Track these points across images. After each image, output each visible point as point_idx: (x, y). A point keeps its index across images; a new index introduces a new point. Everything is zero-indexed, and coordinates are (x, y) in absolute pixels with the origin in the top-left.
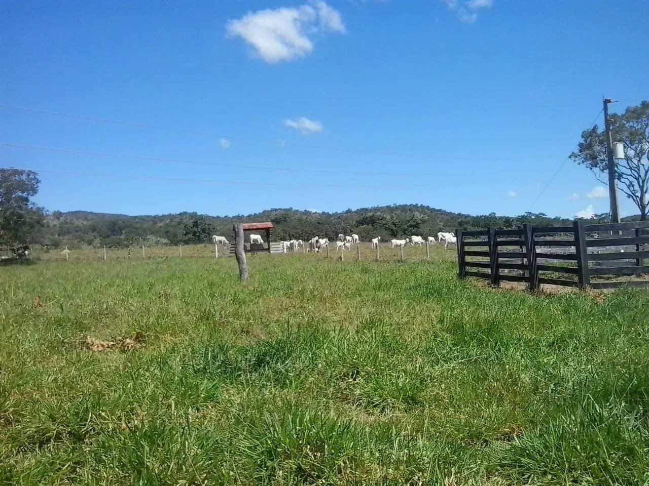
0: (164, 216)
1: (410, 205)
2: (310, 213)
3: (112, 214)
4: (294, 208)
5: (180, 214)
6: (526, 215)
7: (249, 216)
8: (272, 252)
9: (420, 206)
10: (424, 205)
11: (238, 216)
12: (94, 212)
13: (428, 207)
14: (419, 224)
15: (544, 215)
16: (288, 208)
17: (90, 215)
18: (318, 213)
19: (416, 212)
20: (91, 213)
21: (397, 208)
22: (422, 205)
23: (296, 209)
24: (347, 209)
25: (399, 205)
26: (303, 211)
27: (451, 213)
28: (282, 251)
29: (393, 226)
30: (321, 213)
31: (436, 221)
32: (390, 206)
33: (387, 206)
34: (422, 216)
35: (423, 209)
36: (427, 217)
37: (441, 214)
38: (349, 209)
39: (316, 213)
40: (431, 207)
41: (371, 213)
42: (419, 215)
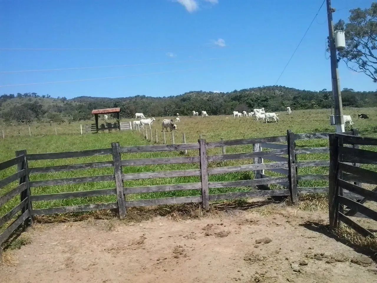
0: (126, 98)
1: (273, 86)
2: (212, 93)
3: (102, 98)
4: (203, 91)
5: (136, 97)
6: (344, 90)
7: (177, 96)
8: (121, 129)
9: (279, 87)
10: (281, 85)
12: (92, 97)
13: (284, 87)
14: (268, 99)
16: (199, 90)
17: (90, 99)
18: (217, 93)
19: (277, 90)
20: (90, 97)
21: (264, 88)
22: (280, 86)
23: (205, 91)
24: (234, 90)
25: (266, 87)
26: (208, 92)
27: (298, 90)
28: (129, 128)
29: (251, 101)
30: (219, 93)
31: (289, 95)
32: (260, 87)
33: (258, 87)
34: (280, 93)
35: (281, 88)
36: (283, 94)
37: (292, 91)
38: (235, 90)
39: (216, 93)
40: (286, 87)
41: (248, 92)
42: (278, 92)
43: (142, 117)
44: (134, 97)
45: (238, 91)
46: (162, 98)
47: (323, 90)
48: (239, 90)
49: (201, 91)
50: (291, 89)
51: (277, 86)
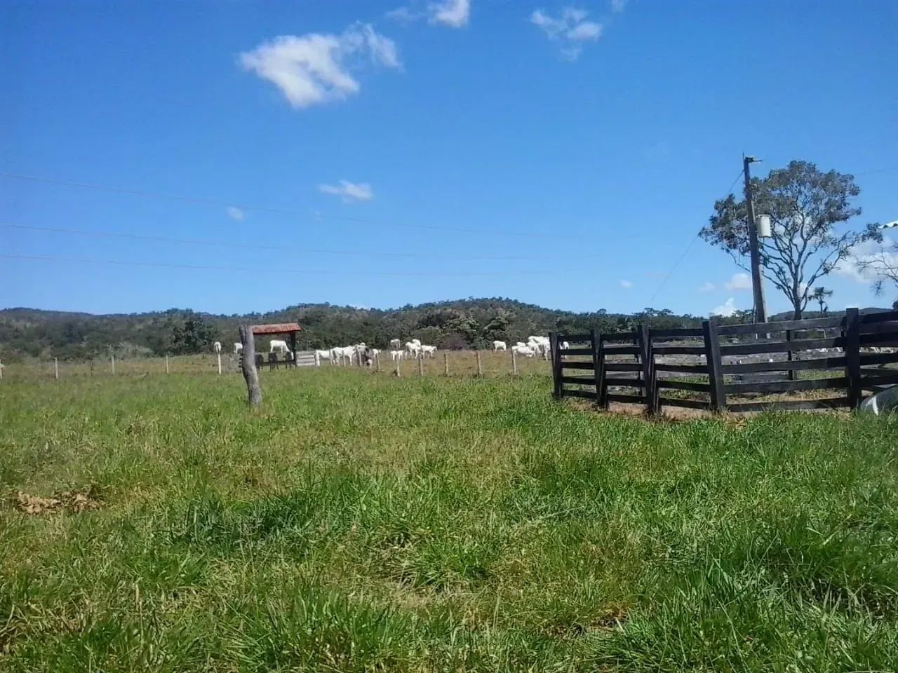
0: (144, 314)
1: (492, 299)
2: (355, 310)
4: (332, 303)
5: (168, 312)
6: (646, 311)
7: (268, 314)
8: (299, 365)
9: (506, 301)
10: (510, 298)
11: (252, 314)
12: (42, 309)
13: (516, 301)
14: (504, 324)
15: (669, 312)
16: (323, 302)
17: (36, 314)
18: (365, 310)
19: (500, 309)
21: (474, 302)
22: (507, 298)
23: (335, 304)
24: (406, 304)
25: (477, 299)
26: (344, 306)
28: (314, 364)
31: (527, 320)
32: (464, 300)
33: (460, 301)
34: (508, 314)
35: (510, 304)
36: (514, 316)
37: (534, 311)
38: (408, 305)
39: (362, 309)
40: (520, 301)
41: (439, 310)
42: (505, 312)
43: (282, 348)
44: (165, 313)
45: (414, 306)
46: (229, 317)
47: (598, 312)
48: (417, 305)
49: (327, 304)
50: (532, 306)
51: (501, 298)
